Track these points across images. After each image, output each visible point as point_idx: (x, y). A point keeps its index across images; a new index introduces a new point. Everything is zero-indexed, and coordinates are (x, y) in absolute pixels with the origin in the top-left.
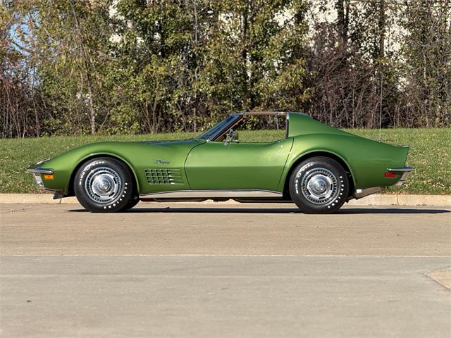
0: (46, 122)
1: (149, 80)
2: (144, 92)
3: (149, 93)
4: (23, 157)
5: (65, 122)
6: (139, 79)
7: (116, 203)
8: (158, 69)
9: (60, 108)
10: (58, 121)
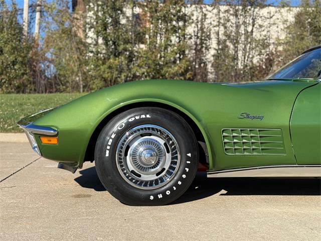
0: (58, 87)
2: (108, 73)
3: (110, 74)
4: (40, 104)
5: (67, 87)
6: (106, 66)
7: (171, 189)
9: (65, 81)
10: (64, 87)
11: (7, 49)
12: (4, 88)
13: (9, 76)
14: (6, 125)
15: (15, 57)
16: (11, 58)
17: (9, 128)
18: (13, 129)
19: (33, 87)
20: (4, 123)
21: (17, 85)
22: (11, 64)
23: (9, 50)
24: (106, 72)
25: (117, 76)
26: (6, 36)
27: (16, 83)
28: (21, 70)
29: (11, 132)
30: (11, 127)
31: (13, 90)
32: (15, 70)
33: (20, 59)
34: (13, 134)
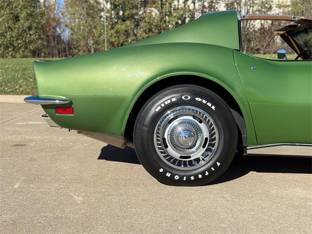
0: (71, 51)
1: (117, 32)
2: (115, 37)
3: (117, 38)
5: (80, 51)
6: (113, 31)
8: (122, 27)
9: (77, 45)
10: (77, 51)
11: (23, 16)
12: (21, 52)
13: (25, 41)
14: (7, 88)
15: (30, 23)
16: (27, 23)
17: (9, 90)
18: (12, 91)
19: (47, 51)
20: (5, 86)
21: (32, 49)
22: (27, 30)
23: (24, 16)
24: (113, 37)
25: (124, 41)
26: (21, 3)
27: (31, 47)
28: (35, 35)
29: (10, 94)
30: (11, 90)
31: (29, 54)
32: (30, 35)
33: (35, 25)
34: (12, 96)
